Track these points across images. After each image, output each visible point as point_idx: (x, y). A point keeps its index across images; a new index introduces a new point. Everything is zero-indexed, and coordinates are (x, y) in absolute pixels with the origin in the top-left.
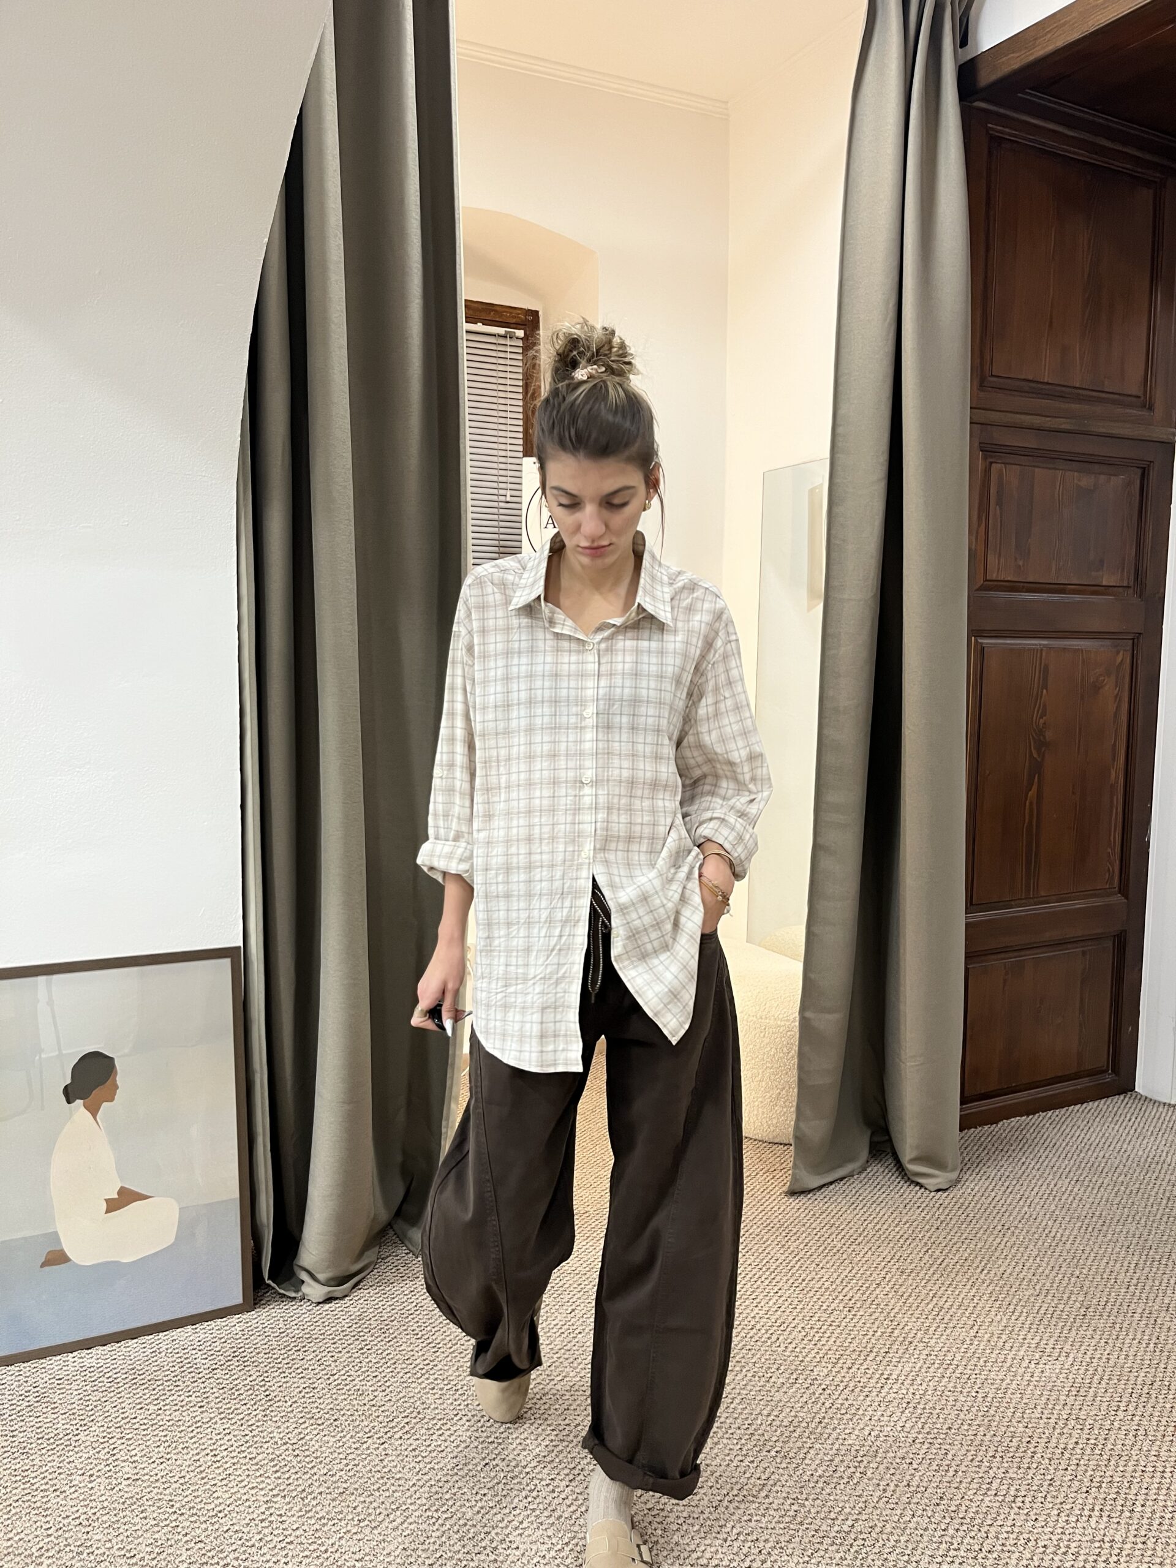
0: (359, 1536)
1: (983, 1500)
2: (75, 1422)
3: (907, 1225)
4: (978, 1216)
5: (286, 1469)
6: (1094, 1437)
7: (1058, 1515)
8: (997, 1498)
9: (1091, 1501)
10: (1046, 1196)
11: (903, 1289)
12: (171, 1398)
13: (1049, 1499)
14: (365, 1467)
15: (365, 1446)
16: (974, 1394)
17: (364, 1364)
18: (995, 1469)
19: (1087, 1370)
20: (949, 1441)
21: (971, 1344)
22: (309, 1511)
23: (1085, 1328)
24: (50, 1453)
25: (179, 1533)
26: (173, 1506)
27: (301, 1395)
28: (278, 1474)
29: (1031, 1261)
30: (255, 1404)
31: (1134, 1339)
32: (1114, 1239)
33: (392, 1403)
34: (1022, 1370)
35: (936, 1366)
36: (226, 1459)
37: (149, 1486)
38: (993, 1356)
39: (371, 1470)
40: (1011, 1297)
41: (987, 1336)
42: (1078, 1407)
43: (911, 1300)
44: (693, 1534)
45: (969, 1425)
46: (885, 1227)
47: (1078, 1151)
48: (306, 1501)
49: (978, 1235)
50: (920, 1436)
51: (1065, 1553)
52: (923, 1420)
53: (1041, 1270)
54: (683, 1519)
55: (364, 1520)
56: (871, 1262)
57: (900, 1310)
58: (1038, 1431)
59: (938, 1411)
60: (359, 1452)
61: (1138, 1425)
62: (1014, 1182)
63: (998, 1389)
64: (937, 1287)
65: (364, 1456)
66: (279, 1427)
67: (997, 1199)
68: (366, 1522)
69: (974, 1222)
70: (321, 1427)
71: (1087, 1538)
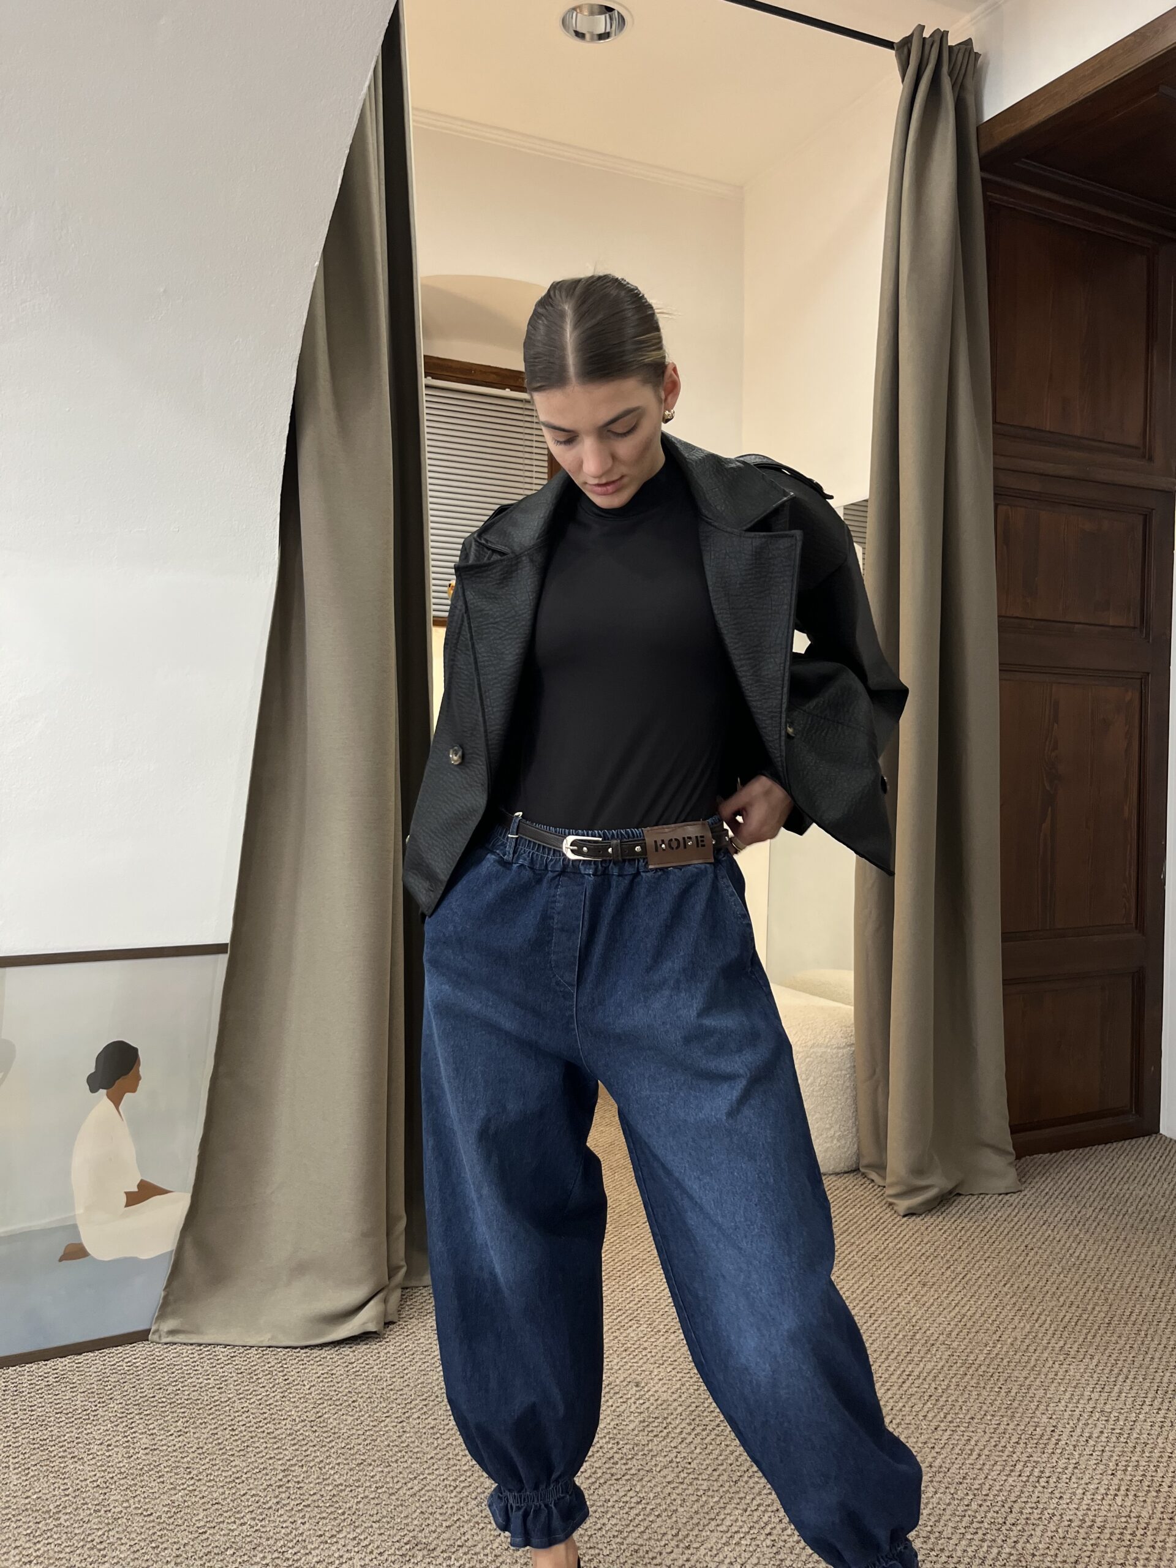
0: (376, 1501)
1: (1005, 1480)
2: (93, 1400)
3: (929, 1245)
4: (1001, 1238)
5: (303, 1443)
6: (1119, 1427)
7: (1084, 1494)
8: (1020, 1478)
9: (1116, 1481)
10: (1069, 1222)
11: (925, 1299)
12: (190, 1381)
13: (1074, 1480)
14: (383, 1442)
15: (382, 1424)
16: (997, 1390)
17: (382, 1354)
18: (1018, 1454)
19: (1112, 1370)
20: (971, 1429)
21: (994, 1347)
22: (327, 1479)
23: (1109, 1335)
24: (68, 1425)
25: (196, 1496)
26: (190, 1472)
27: (319, 1380)
28: (297, 1447)
29: (1055, 1276)
30: (273, 1387)
31: (1159, 1344)
32: (1139, 1259)
33: (410, 1388)
34: (1045, 1370)
35: (958, 1365)
36: (245, 1433)
37: (168, 1455)
38: (1017, 1357)
39: (389, 1445)
40: (1034, 1307)
41: (1009, 1341)
42: (1103, 1402)
43: (933, 1308)
44: (712, 1504)
45: (993, 1415)
46: (906, 1246)
47: (1102, 1184)
48: (324, 1470)
49: (1001, 1254)
50: (942, 1424)
51: (1091, 1527)
52: (945, 1411)
53: (1064, 1285)
54: (701, 1492)
55: (383, 1486)
56: (892, 1275)
57: (922, 1317)
58: (1062, 1422)
59: (960, 1403)
60: (377, 1429)
61: (1165, 1417)
62: (1037, 1210)
63: (1021, 1386)
64: (959, 1297)
65: (382, 1433)
66: (297, 1407)
67: (1020, 1224)
68: (383, 1490)
69: (997, 1243)
70: (339, 1408)
71: (1112, 1514)
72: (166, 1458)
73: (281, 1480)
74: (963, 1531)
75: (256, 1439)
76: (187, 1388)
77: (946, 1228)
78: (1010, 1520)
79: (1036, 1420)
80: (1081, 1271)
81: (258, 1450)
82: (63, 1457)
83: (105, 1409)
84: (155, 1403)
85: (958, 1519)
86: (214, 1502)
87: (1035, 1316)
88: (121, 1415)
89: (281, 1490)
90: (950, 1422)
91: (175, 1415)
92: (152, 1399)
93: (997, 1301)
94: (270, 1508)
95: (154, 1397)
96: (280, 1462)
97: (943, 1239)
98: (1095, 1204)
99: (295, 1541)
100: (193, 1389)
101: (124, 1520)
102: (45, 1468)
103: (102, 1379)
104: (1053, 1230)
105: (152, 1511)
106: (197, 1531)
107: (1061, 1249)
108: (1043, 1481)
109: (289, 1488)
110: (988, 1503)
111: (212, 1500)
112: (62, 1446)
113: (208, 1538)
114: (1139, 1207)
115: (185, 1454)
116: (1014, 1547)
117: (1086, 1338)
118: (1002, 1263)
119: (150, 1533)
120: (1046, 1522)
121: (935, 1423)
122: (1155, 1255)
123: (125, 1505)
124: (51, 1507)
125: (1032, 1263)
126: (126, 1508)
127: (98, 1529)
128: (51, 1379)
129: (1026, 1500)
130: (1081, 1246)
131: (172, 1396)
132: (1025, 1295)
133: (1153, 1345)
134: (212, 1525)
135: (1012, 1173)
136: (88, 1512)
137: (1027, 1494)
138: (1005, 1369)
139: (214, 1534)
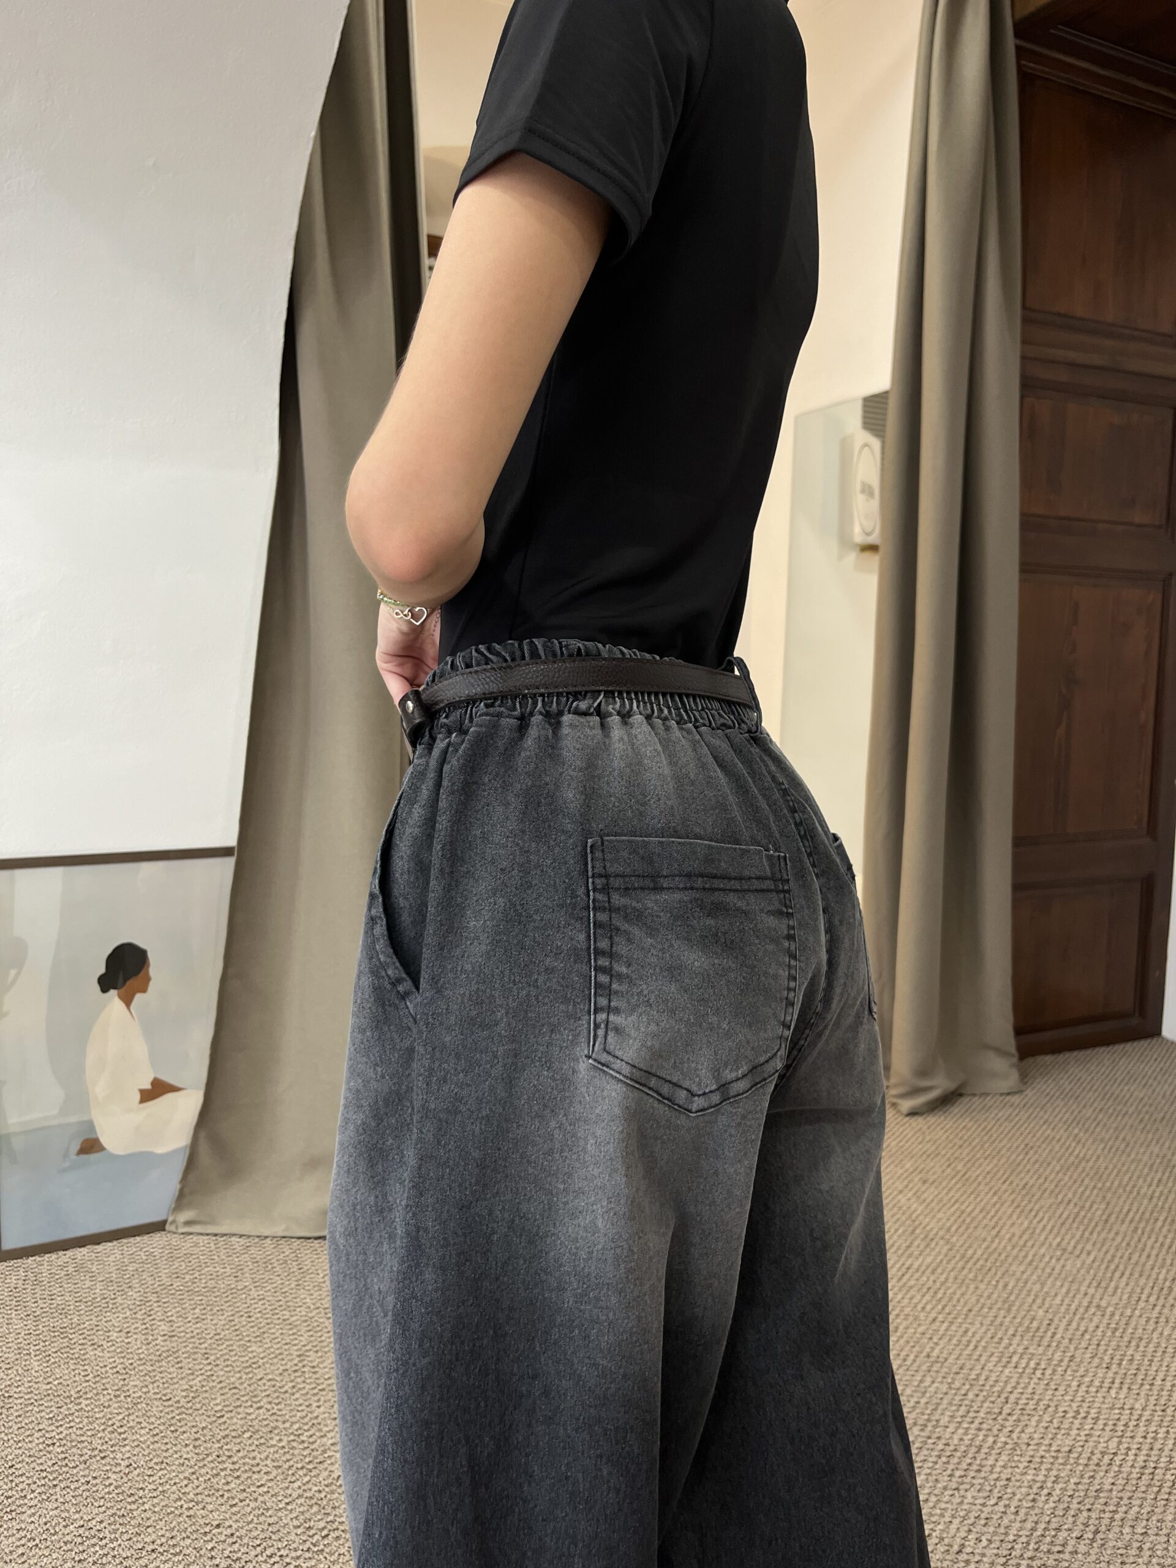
2: (112, 1288)
3: (930, 1143)
4: (1001, 1137)
6: (1115, 1322)
7: (1079, 1386)
9: (1111, 1374)
10: (1070, 1121)
16: (994, 1283)
18: (1015, 1346)
19: (1108, 1267)
20: (969, 1321)
21: (991, 1243)
23: (1106, 1232)
24: (87, 1314)
26: (207, 1358)
29: (1054, 1174)
32: (1138, 1159)
35: (957, 1259)
40: (1032, 1205)
42: (1099, 1297)
45: (990, 1308)
47: (1103, 1085)
49: (1001, 1152)
51: (1085, 1418)
52: (942, 1303)
53: (1062, 1183)
57: (922, 1213)
58: (1058, 1316)
59: (958, 1296)
62: (1038, 1110)
63: (1018, 1280)
64: (958, 1195)
67: (1019, 1124)
69: (997, 1141)
71: (1106, 1406)
72: (184, 1344)
73: (296, 1365)
74: (959, 1419)
75: (272, 1326)
76: (203, 1277)
77: (947, 1127)
78: (1006, 1410)
79: (1032, 1313)
80: (1080, 1169)
81: (273, 1336)
82: (83, 1344)
83: (124, 1297)
84: (173, 1292)
85: (954, 1408)
86: (232, 1386)
87: (1033, 1213)
88: (138, 1303)
89: (297, 1374)
90: (949, 1314)
91: (193, 1302)
92: (170, 1288)
93: (995, 1199)
94: (286, 1392)
95: (172, 1285)
96: (296, 1348)
97: (944, 1138)
98: (1096, 1105)
99: (310, 1424)
100: (209, 1277)
101: (144, 1406)
102: (65, 1355)
103: (121, 1269)
104: (1053, 1129)
105: (171, 1396)
106: (214, 1415)
107: (1061, 1147)
108: (1038, 1373)
109: (304, 1372)
110: (985, 1393)
111: (229, 1384)
112: (83, 1334)
113: (225, 1422)
114: (1140, 1107)
115: (202, 1341)
116: (1009, 1436)
117: (1083, 1234)
118: (1002, 1161)
119: (169, 1417)
120: (1041, 1413)
121: (933, 1315)
122: (1154, 1155)
123: (144, 1390)
124: (72, 1392)
125: (1032, 1161)
126: (145, 1393)
127: (118, 1414)
128: (71, 1269)
129: (1021, 1391)
130: (1080, 1145)
131: (190, 1284)
132: (1024, 1192)
133: (1149, 1243)
134: (231, 1408)
135: (1014, 1076)
136: (108, 1397)
137: (1022, 1385)
138: (1002, 1263)
139: (232, 1418)
